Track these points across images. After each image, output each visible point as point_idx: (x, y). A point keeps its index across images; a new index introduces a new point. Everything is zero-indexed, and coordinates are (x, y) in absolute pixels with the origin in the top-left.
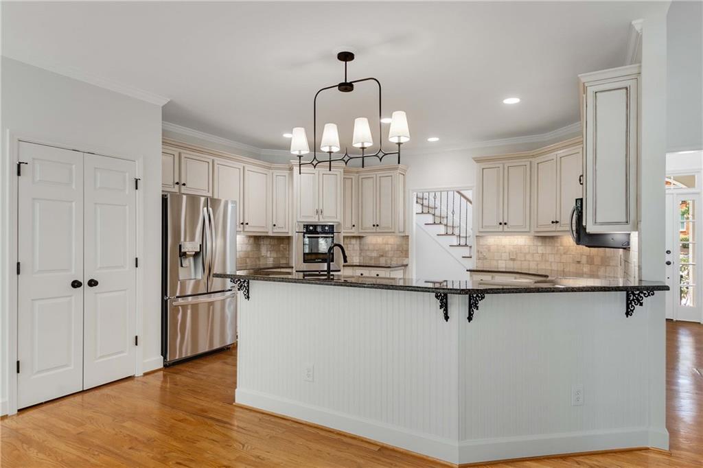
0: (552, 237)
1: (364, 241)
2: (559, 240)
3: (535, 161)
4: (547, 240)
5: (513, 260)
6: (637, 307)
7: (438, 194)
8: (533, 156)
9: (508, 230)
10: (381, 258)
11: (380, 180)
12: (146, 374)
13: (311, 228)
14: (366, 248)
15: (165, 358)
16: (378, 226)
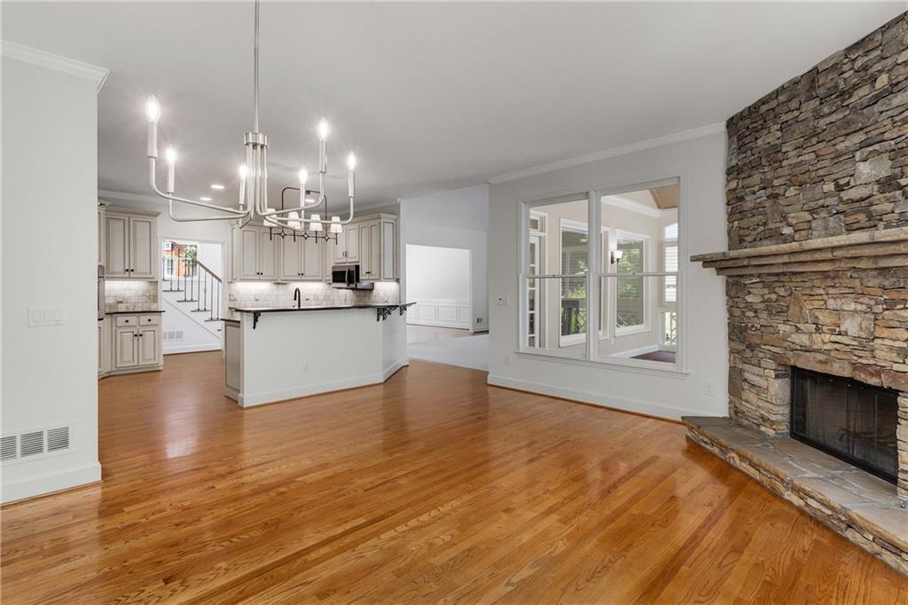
0: (284, 284)
2: (291, 286)
5: (257, 300)
9: (263, 278)
10: (120, 304)
11: (134, 224)
16: (132, 270)
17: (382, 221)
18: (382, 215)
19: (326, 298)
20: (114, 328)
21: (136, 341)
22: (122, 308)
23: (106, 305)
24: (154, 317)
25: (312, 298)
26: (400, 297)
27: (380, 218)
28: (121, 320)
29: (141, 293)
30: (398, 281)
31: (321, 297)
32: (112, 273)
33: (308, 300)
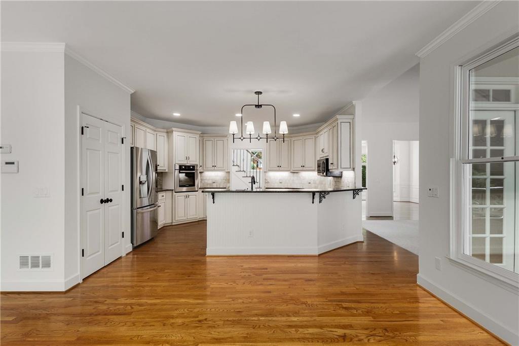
1: (203, 174)
3: (293, 139)
4: (295, 174)
5: (281, 183)
6: (357, 196)
7: (235, 151)
8: (291, 137)
9: (282, 169)
10: (214, 184)
11: (217, 142)
12: (127, 254)
13: (191, 167)
14: (205, 178)
15: (133, 245)
16: (215, 166)
17: (339, 121)
18: (338, 117)
25: (312, 182)
26: (355, 183)
27: (337, 120)
29: (223, 178)
30: (354, 169)
31: (317, 182)
33: (310, 183)
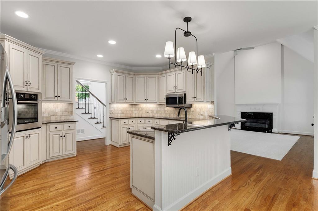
0: (136, 104)
2: (139, 106)
3: (136, 77)
4: (134, 105)
16: (59, 96)
19: (158, 112)
20: (48, 132)
21: (61, 140)
22: (53, 119)
23: (43, 117)
24: (71, 125)
25: (150, 112)
28: (52, 127)
29: (64, 110)
30: (212, 102)
31: (155, 112)
32: (48, 98)
33: (148, 113)
